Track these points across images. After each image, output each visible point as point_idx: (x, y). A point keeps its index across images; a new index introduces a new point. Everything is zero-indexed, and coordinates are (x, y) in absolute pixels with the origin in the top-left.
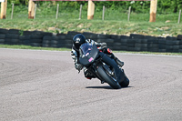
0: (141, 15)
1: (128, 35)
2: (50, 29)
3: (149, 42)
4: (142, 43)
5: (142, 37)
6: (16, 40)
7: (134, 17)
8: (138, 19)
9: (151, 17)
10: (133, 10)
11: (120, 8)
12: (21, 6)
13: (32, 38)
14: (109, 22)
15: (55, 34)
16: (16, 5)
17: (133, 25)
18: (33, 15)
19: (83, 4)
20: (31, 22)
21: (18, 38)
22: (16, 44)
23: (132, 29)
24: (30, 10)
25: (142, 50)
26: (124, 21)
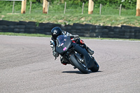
0: (130, 11)
1: (120, 26)
2: (60, 22)
3: (135, 32)
4: (130, 32)
5: (131, 27)
6: (33, 30)
7: (124, 13)
8: (127, 14)
9: (137, 12)
10: (123, 6)
11: (114, 6)
12: (37, 3)
13: (45, 29)
14: (104, 16)
15: (63, 25)
16: (33, 3)
17: (123, 18)
18: (47, 10)
19: (85, 2)
20: (45, 16)
21: (35, 28)
22: (33, 33)
23: (122, 22)
24: (44, 7)
25: (130, 38)
26: (116, 16)
